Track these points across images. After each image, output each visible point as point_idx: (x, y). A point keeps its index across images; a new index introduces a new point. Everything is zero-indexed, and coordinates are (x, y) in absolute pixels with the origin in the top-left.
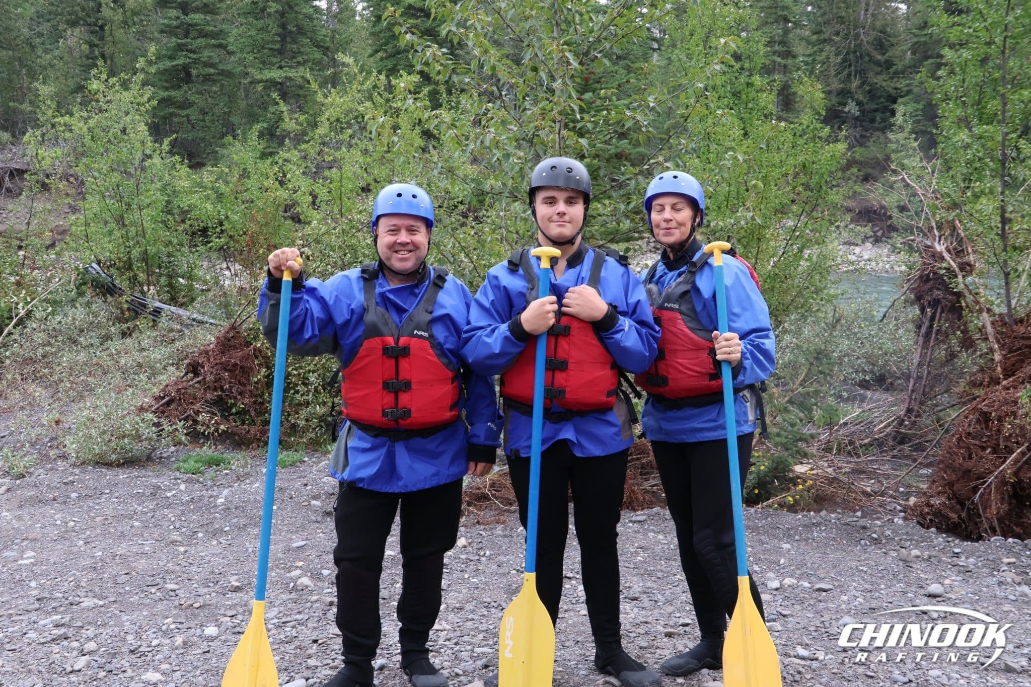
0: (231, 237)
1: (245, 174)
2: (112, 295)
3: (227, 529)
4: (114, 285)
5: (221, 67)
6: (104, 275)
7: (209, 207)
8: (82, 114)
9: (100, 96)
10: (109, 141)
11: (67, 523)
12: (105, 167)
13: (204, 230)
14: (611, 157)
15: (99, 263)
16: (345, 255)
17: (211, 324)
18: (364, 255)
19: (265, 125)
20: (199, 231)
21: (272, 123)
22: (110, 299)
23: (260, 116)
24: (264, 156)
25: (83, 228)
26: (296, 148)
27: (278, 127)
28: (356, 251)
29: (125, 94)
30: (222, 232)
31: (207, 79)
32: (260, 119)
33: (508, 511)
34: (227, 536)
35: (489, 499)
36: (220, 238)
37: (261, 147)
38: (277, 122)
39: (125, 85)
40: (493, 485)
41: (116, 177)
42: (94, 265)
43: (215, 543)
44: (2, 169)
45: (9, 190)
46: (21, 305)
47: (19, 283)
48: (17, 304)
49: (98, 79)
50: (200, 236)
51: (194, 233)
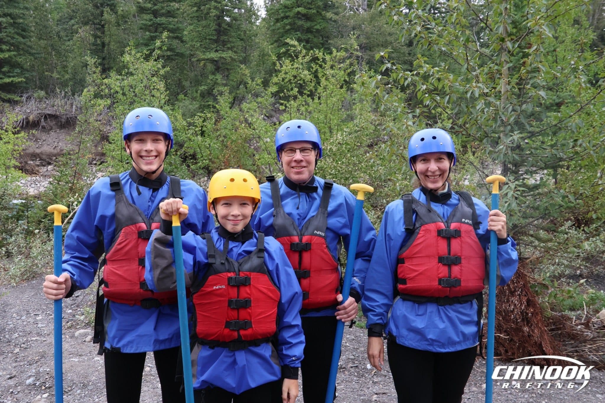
5: (177, 51)
7: (199, 139)
8: (118, 77)
9: (131, 66)
13: (194, 156)
14: (552, 105)
19: (206, 87)
20: (190, 155)
21: (210, 86)
23: (202, 82)
26: (255, 101)
27: (214, 89)
29: (147, 63)
32: (203, 83)
38: (213, 86)
39: (147, 58)
44: (39, 114)
45: (43, 127)
46: (76, 203)
47: (71, 189)
48: (73, 203)
49: (130, 54)
50: (191, 159)
51: (186, 157)
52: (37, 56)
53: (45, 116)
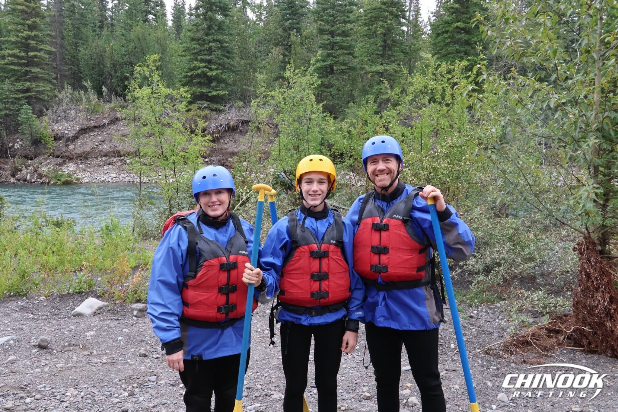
0: (356, 159)
1: (365, 123)
2: (290, 190)
3: (358, 347)
4: (292, 185)
5: (349, 65)
6: (287, 179)
7: (345, 142)
8: (280, 90)
9: (291, 80)
10: (294, 105)
11: (264, 331)
12: (291, 119)
13: (342, 155)
15: (285, 172)
16: (430, 173)
17: (343, 209)
18: (442, 174)
19: (371, 96)
20: (338, 155)
22: (289, 192)
23: (369, 91)
24: (376, 113)
25: (278, 153)
27: (378, 97)
28: (437, 171)
29: (303, 78)
30: (351, 156)
31: (343, 72)
33: (546, 355)
34: (358, 352)
35: (531, 345)
36: (350, 160)
37: (375, 107)
39: (304, 74)
40: (533, 335)
41: (296, 125)
42: (283, 174)
43: (350, 357)
44: (238, 120)
45: (241, 131)
46: (244, 193)
47: (243, 182)
48: (242, 193)
49: (290, 70)
50: (339, 158)
51: (336, 156)
52: (238, 73)
53: (242, 122)
